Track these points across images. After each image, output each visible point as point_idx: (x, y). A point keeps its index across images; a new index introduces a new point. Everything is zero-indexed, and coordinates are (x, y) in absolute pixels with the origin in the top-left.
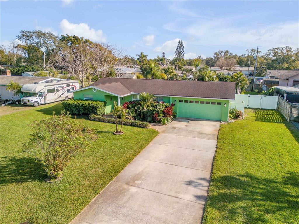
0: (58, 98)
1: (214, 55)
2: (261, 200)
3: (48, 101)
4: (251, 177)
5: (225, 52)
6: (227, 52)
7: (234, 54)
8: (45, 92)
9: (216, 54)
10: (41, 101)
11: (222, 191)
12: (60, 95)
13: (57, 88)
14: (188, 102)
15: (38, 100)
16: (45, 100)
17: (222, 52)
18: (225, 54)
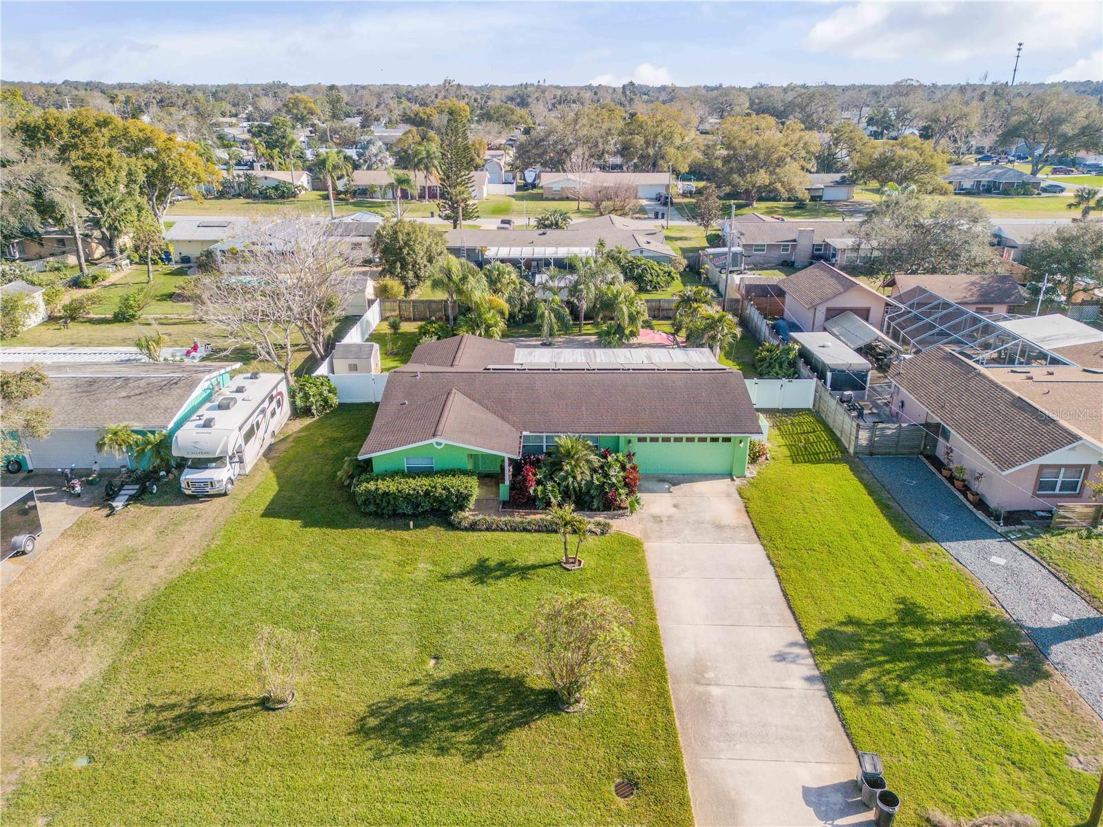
0: (261, 447)
2: (887, 662)
3: (248, 467)
4: (857, 623)
10: (236, 473)
11: (834, 660)
12: (262, 438)
13: (257, 419)
14: (658, 441)
15: (232, 473)
16: (241, 466)
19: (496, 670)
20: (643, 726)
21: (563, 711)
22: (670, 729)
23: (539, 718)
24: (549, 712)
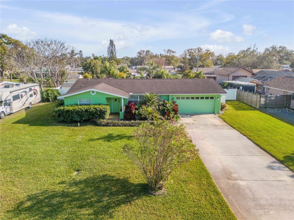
0: (23, 105)
1: (137, 55)
3: (14, 110)
5: (147, 51)
6: (148, 52)
7: (154, 54)
8: (10, 99)
9: (139, 53)
10: (7, 111)
12: (24, 102)
13: (21, 94)
14: (184, 99)
15: (4, 110)
16: (11, 109)
17: (144, 51)
18: (146, 53)
19: (112, 175)
20: (204, 202)
21: (152, 194)
22: (222, 204)
23: (137, 199)
24: (143, 195)
